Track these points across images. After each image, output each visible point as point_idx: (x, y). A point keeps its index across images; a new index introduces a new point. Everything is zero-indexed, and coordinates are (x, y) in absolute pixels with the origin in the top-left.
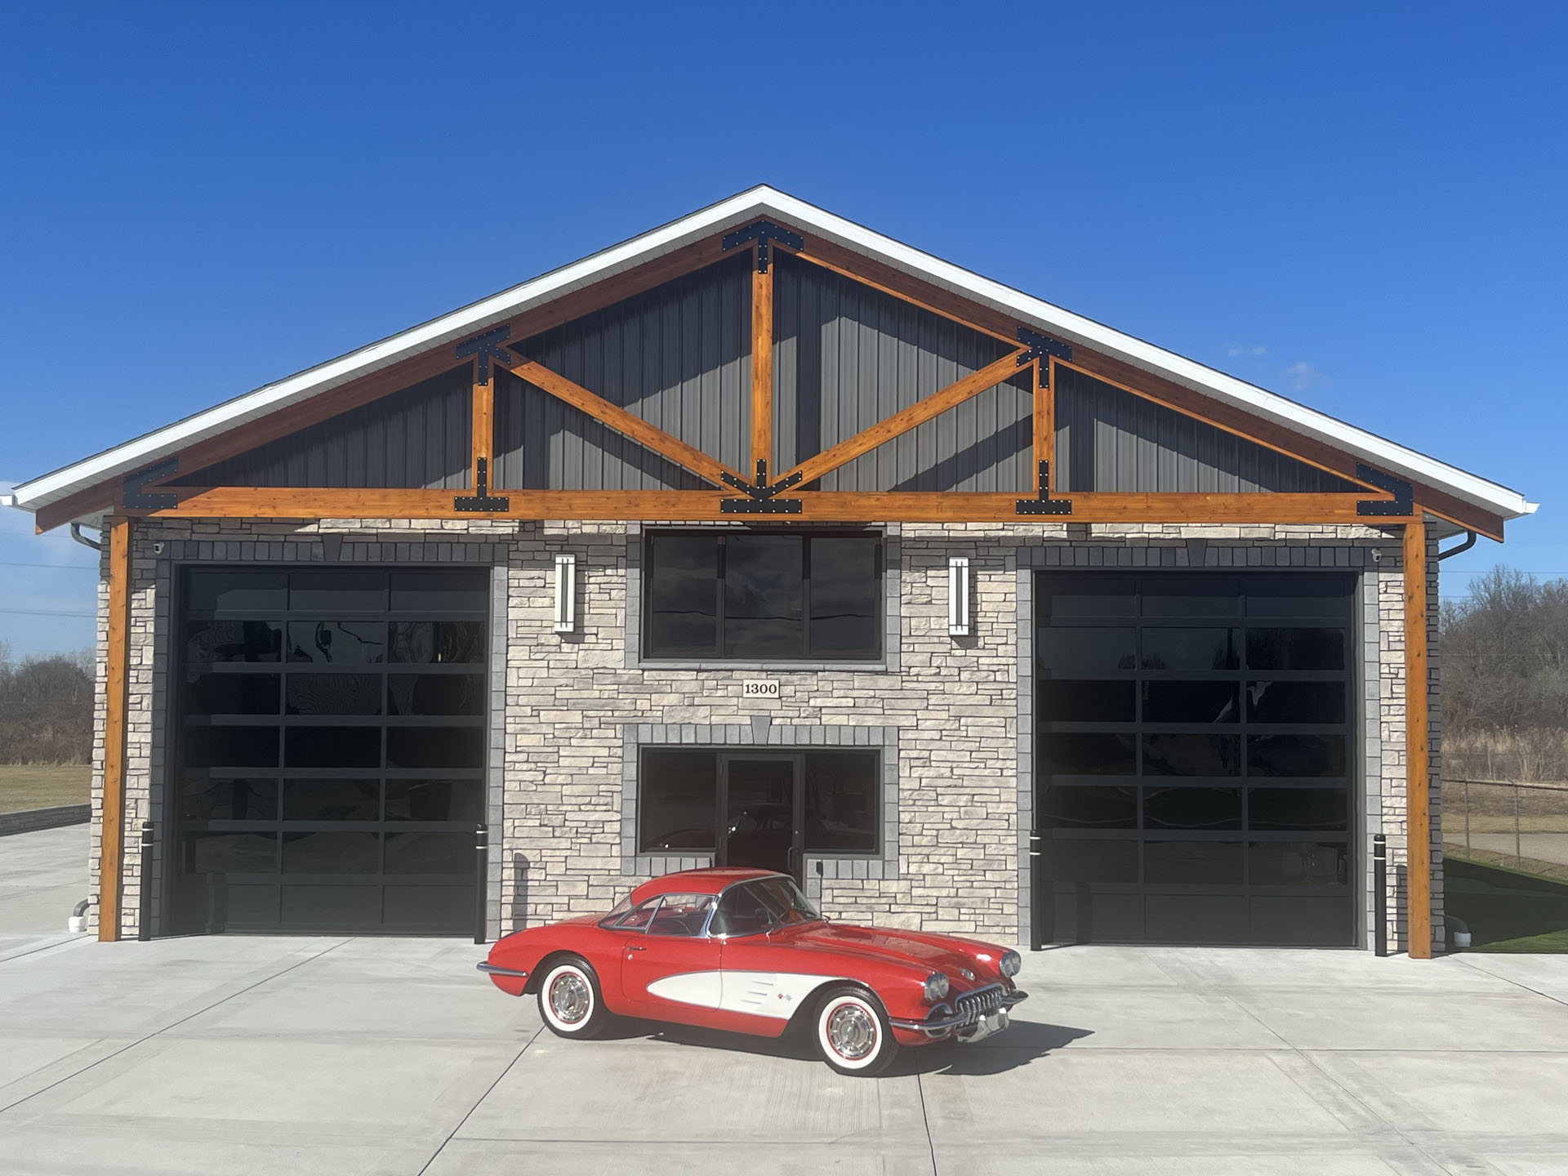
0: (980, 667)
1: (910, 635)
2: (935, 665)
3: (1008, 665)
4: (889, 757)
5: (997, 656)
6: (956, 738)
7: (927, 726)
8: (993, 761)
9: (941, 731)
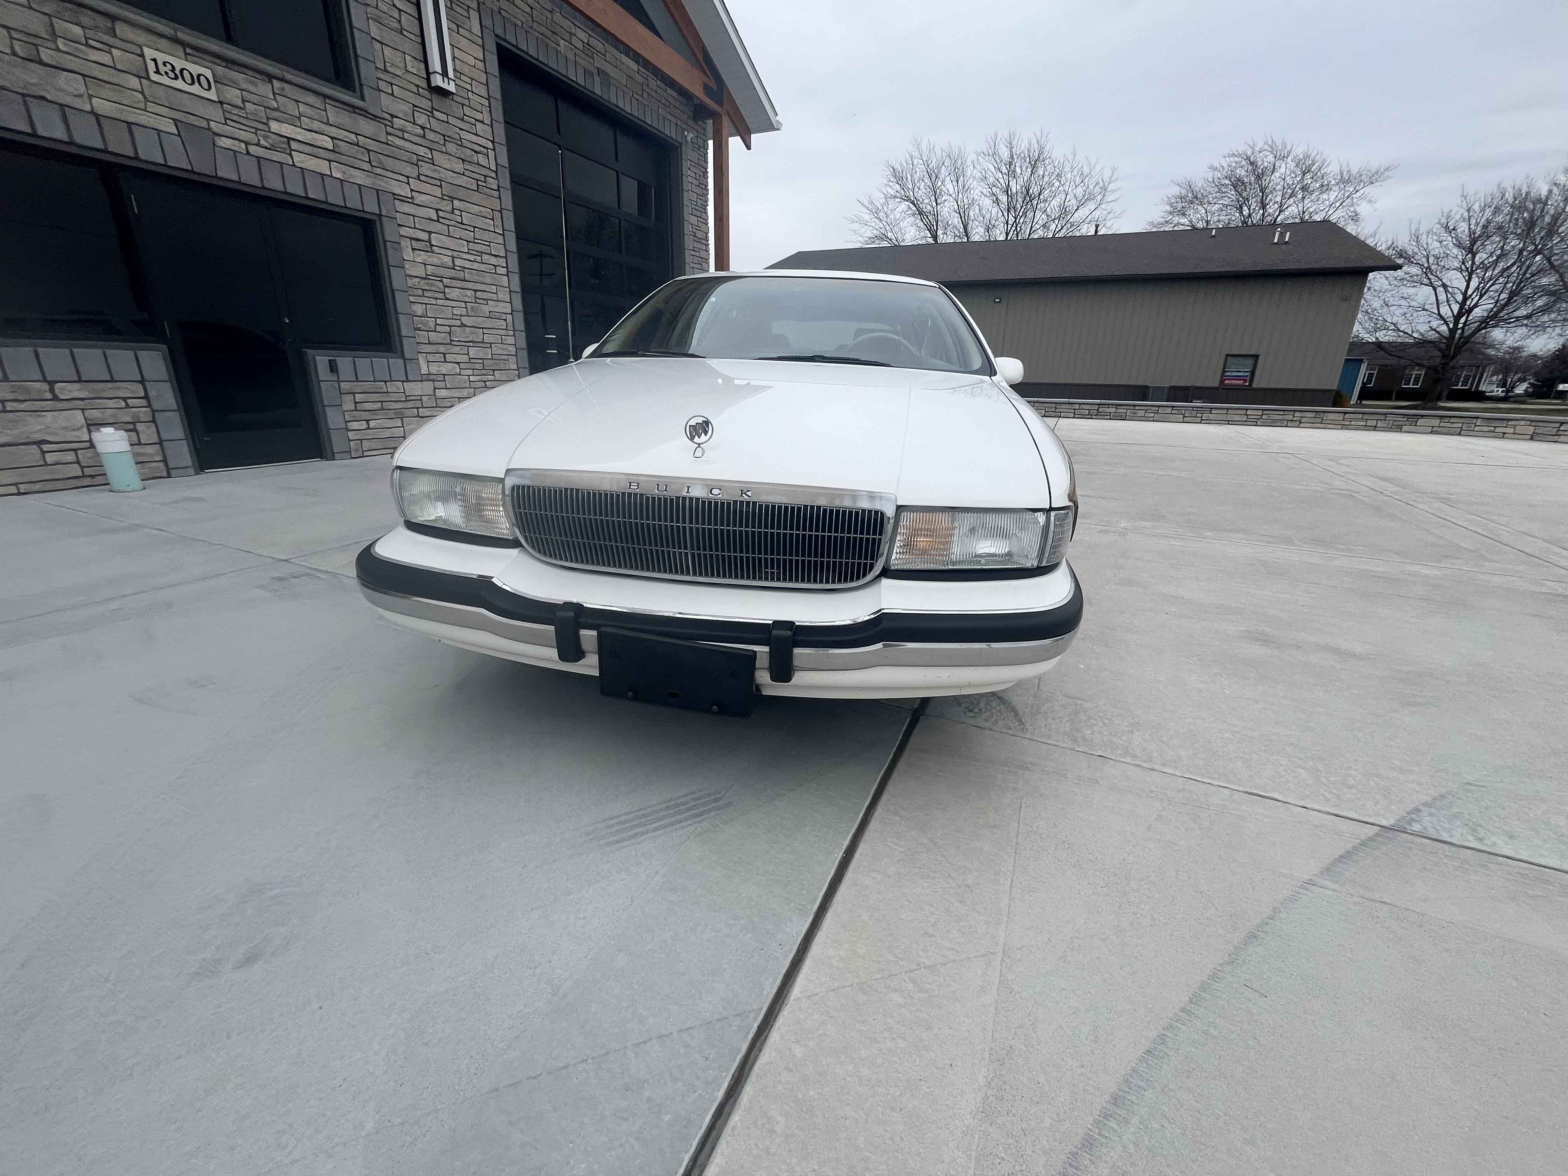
0: (465, 143)
1: (386, 71)
2: (419, 122)
3: (487, 149)
4: (389, 232)
5: (476, 134)
6: (453, 223)
7: (421, 201)
8: (487, 256)
9: (437, 210)
